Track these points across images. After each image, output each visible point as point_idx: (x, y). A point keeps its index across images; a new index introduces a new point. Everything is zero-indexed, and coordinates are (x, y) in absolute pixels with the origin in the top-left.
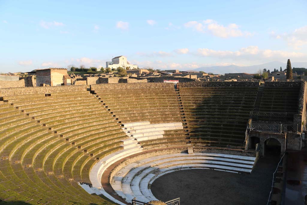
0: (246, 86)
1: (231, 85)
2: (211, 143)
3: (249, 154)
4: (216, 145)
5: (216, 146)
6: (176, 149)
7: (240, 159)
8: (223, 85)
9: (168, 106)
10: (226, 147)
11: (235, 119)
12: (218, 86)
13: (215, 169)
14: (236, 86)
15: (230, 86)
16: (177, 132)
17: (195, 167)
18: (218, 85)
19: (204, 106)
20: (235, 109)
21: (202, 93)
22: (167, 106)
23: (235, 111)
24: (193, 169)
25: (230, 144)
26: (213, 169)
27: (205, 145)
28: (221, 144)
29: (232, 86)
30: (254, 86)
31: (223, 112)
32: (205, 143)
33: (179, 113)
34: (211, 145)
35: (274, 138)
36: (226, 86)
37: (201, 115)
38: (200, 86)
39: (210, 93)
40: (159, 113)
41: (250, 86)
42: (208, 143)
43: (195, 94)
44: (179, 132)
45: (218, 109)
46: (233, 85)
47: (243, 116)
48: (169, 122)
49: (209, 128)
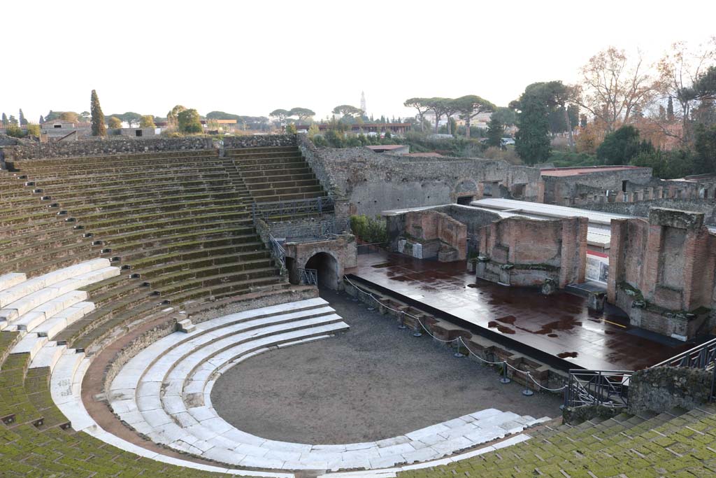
0: (183, 148)
1: (146, 148)
2: (214, 292)
3: (306, 295)
4: (227, 293)
5: (227, 296)
6: (155, 330)
7: (300, 310)
8: (127, 150)
9: (30, 220)
10: (250, 292)
11: (219, 227)
12: (114, 151)
13: (280, 346)
14: (159, 150)
15: (144, 150)
16: (114, 284)
17: (238, 357)
18: (114, 149)
19: (123, 205)
20: (203, 205)
21: (89, 173)
22: (26, 219)
23: (203, 208)
24: (239, 363)
25: (255, 284)
26: (275, 347)
27: (202, 300)
28: (236, 288)
29: (150, 149)
30: (202, 148)
31: (179, 215)
32: (198, 296)
33: (71, 233)
34: (216, 298)
35: (323, 251)
36: (134, 150)
37: (132, 229)
38: (67, 154)
39: (109, 171)
40: (19, 243)
41: (192, 148)
42: (206, 293)
43: (71, 177)
44: (119, 283)
45: (162, 209)
46: (151, 146)
47: (231, 217)
48: (71, 264)
49: (178, 258)
